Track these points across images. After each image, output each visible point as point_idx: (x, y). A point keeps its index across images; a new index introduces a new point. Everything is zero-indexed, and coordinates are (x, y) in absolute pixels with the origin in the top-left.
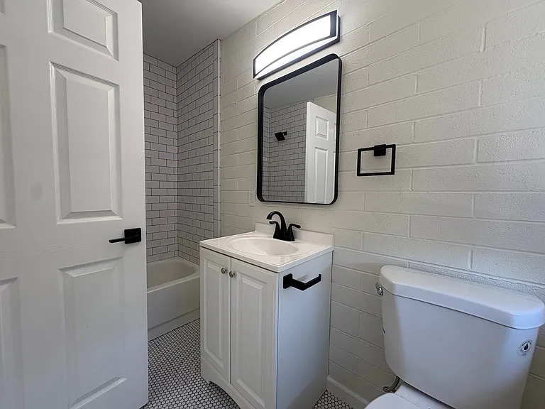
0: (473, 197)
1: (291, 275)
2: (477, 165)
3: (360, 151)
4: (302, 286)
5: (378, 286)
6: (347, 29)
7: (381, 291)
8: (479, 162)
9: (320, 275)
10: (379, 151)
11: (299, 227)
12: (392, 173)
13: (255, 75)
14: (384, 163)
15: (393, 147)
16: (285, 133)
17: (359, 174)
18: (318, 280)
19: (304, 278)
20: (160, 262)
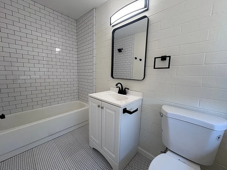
0: (202, 78)
1: (126, 108)
2: (205, 65)
3: (155, 58)
4: (130, 113)
5: (160, 113)
6: (151, 5)
7: (162, 115)
8: (205, 64)
9: (137, 109)
10: (163, 58)
11: (128, 89)
12: (169, 68)
13: (111, 25)
14: (165, 64)
15: (170, 57)
16: (122, 49)
17: (154, 68)
18: (137, 110)
19: (131, 109)
20: (71, 102)
